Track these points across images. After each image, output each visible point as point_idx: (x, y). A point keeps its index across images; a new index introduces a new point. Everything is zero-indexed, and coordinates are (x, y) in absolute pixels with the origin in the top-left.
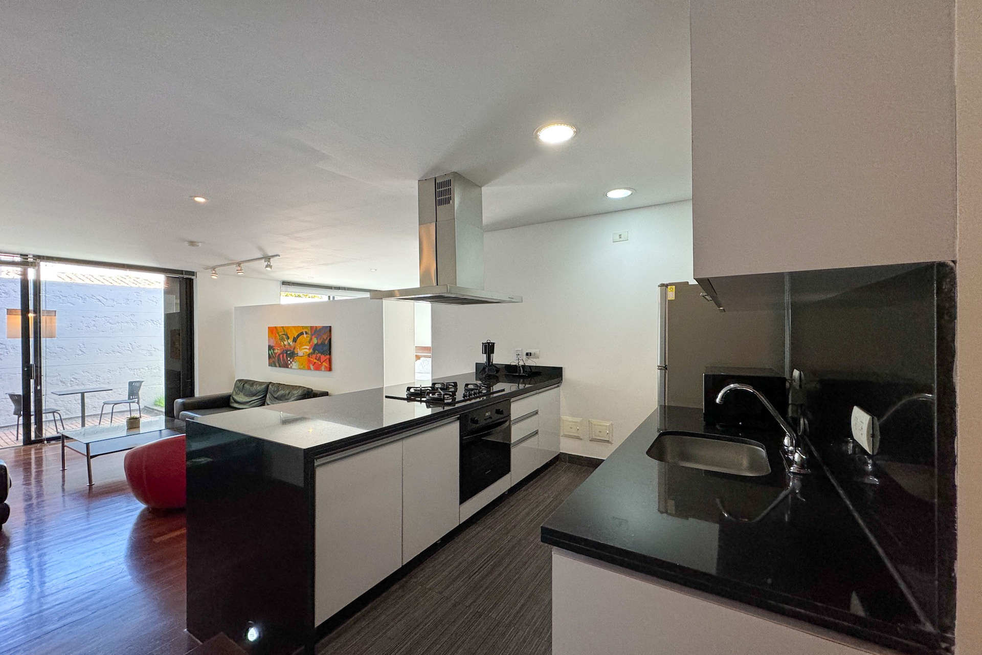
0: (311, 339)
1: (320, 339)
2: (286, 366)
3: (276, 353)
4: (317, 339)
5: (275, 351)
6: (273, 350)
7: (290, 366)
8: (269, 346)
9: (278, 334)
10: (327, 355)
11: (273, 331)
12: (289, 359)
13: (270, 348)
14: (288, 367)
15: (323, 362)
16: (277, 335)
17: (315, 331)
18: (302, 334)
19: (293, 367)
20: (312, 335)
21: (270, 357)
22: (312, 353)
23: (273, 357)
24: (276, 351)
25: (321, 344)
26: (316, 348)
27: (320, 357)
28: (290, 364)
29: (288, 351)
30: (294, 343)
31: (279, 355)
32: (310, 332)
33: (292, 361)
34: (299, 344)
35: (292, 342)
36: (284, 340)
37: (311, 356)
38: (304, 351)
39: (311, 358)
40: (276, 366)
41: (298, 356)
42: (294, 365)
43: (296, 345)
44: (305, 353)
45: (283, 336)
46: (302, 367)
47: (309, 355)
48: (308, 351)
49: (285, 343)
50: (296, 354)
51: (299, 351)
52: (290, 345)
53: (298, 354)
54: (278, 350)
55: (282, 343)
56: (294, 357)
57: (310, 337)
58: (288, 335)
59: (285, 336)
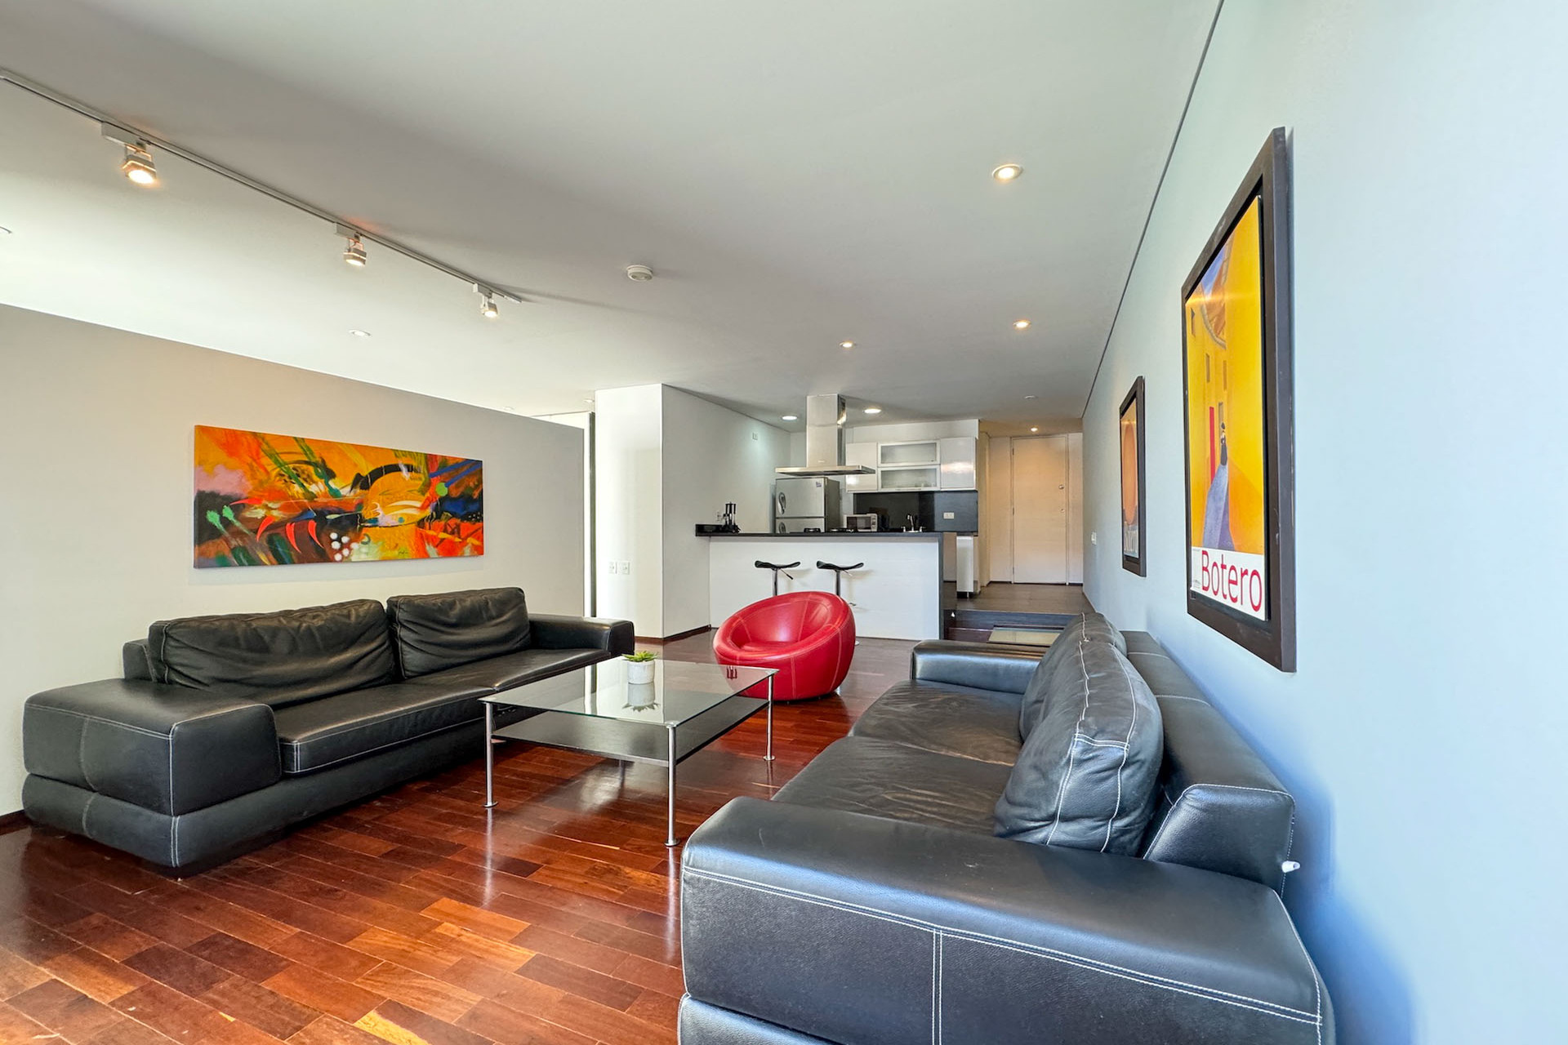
0: (428, 486)
1: (457, 487)
2: (323, 556)
3: (251, 523)
4: (447, 486)
5: (247, 515)
6: (237, 509)
7: (338, 557)
10: (477, 521)
12: (333, 536)
13: (209, 501)
14: (332, 560)
15: (468, 536)
16: (267, 461)
17: (437, 467)
18: (395, 468)
19: (353, 558)
20: (432, 476)
22: (430, 518)
23: (237, 534)
24: (256, 513)
25: (461, 496)
26: (441, 507)
27: (458, 526)
28: (340, 551)
29: (331, 513)
30: (358, 491)
31: (281, 524)
32: (423, 468)
33: (351, 542)
34: (383, 494)
35: (349, 488)
36: (309, 479)
37: (427, 524)
38: (402, 514)
39: (430, 529)
40: (254, 562)
41: (377, 526)
42: (359, 550)
43: (369, 496)
44: (405, 518)
45: (304, 466)
46: (396, 552)
47: (421, 523)
48: (419, 515)
49: (313, 488)
50: (370, 521)
51: (381, 512)
52: (345, 496)
53: (376, 520)
54: (270, 509)
55: (296, 488)
56: (361, 529)
57: (423, 479)
58: (330, 466)
59: (311, 469)
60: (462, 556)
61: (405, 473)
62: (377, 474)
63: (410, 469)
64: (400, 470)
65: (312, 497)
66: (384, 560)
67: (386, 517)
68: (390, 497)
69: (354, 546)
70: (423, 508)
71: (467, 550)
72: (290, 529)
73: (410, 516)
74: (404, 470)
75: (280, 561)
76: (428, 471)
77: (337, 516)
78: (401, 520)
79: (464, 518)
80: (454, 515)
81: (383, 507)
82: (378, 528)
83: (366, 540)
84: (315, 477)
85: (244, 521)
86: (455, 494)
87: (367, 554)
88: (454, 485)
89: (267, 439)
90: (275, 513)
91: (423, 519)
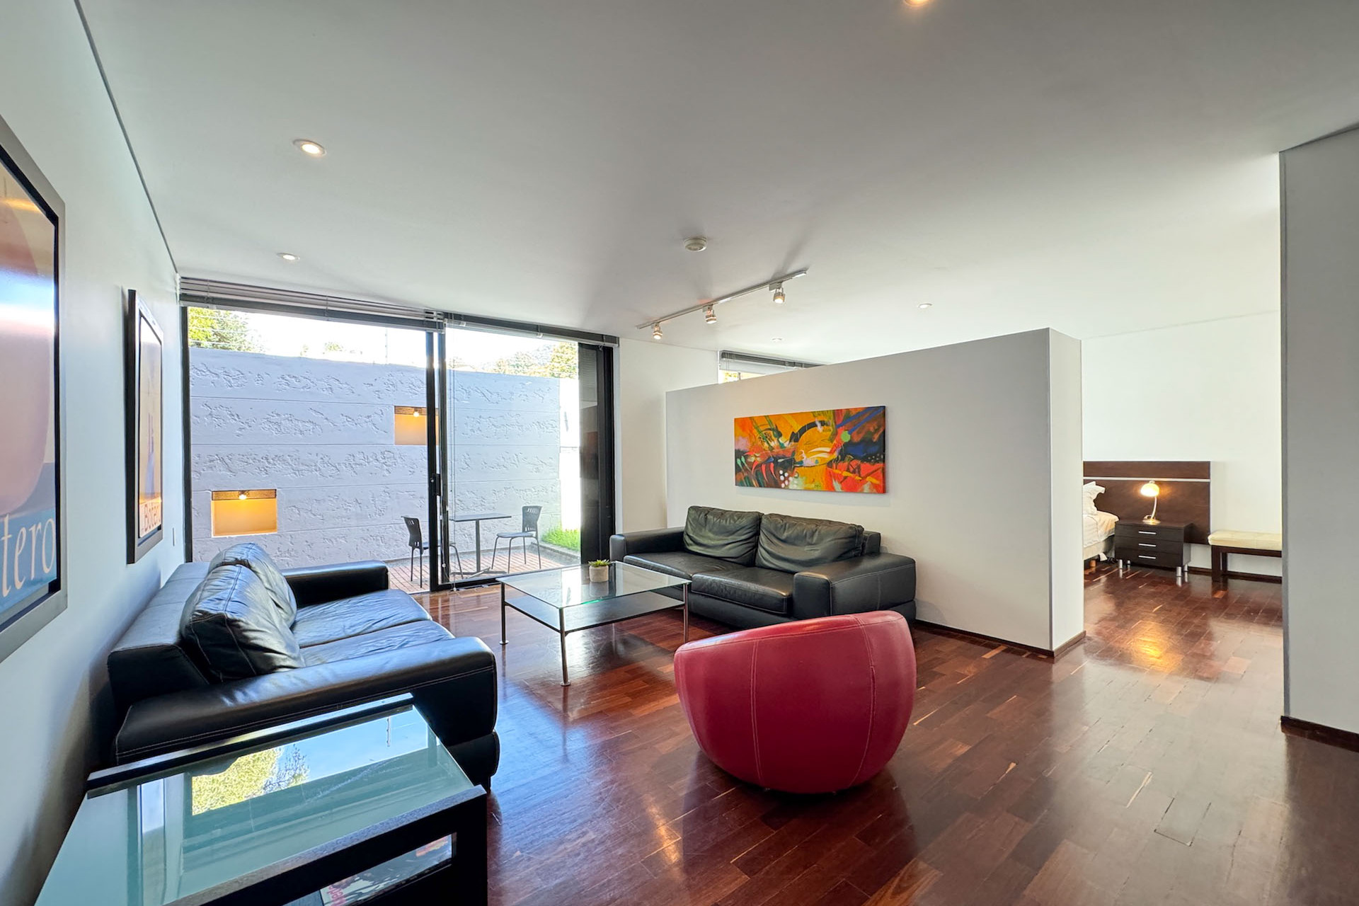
0: (835, 434)
1: (858, 433)
2: (776, 484)
3: (750, 464)
4: (850, 433)
5: (749, 460)
6: (746, 458)
7: (783, 485)
8: (736, 450)
9: (757, 428)
10: (878, 462)
11: (744, 425)
12: (781, 472)
13: (738, 454)
14: (780, 487)
15: (868, 475)
16: (755, 431)
17: (843, 418)
18: (813, 425)
19: (790, 487)
20: (838, 426)
21: (738, 469)
22: (837, 460)
23: (746, 470)
24: (752, 459)
25: (862, 441)
26: (846, 451)
27: (859, 467)
28: (784, 482)
29: (780, 458)
30: (793, 443)
31: (759, 466)
32: (831, 422)
33: (789, 476)
34: (806, 444)
35: (788, 442)
36: (771, 440)
37: (834, 465)
38: (818, 457)
39: (836, 468)
40: (751, 485)
41: (802, 466)
42: (794, 483)
43: (799, 446)
44: (819, 460)
45: (769, 432)
46: (813, 485)
47: (830, 464)
48: (828, 457)
49: (772, 444)
50: (799, 463)
51: (805, 457)
52: (785, 447)
53: (802, 462)
54: (756, 457)
55: (766, 444)
56: (794, 468)
57: (832, 430)
58: (780, 430)
59: (771, 432)
60: (862, 492)
61: (820, 428)
62: (803, 430)
63: (823, 423)
64: (816, 426)
65: (772, 449)
66: (806, 489)
67: (809, 460)
68: (811, 445)
69: (791, 479)
70: (831, 452)
71: (866, 487)
72: (763, 467)
73: (823, 459)
74: (819, 425)
75: (760, 486)
76: (835, 423)
77: (782, 460)
78: (817, 461)
79: (864, 459)
80: (855, 457)
81: (806, 453)
82: (803, 468)
83: (796, 476)
84: (773, 437)
85: (749, 463)
86: (857, 439)
87: (797, 484)
88: (855, 432)
89: (755, 419)
90: (758, 459)
91: (831, 461)
